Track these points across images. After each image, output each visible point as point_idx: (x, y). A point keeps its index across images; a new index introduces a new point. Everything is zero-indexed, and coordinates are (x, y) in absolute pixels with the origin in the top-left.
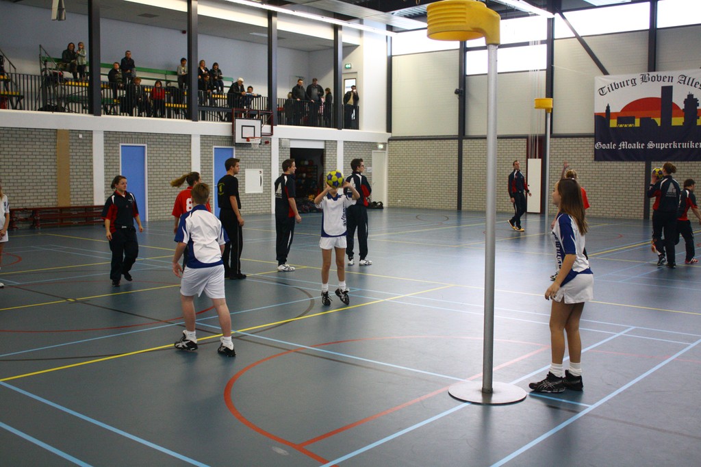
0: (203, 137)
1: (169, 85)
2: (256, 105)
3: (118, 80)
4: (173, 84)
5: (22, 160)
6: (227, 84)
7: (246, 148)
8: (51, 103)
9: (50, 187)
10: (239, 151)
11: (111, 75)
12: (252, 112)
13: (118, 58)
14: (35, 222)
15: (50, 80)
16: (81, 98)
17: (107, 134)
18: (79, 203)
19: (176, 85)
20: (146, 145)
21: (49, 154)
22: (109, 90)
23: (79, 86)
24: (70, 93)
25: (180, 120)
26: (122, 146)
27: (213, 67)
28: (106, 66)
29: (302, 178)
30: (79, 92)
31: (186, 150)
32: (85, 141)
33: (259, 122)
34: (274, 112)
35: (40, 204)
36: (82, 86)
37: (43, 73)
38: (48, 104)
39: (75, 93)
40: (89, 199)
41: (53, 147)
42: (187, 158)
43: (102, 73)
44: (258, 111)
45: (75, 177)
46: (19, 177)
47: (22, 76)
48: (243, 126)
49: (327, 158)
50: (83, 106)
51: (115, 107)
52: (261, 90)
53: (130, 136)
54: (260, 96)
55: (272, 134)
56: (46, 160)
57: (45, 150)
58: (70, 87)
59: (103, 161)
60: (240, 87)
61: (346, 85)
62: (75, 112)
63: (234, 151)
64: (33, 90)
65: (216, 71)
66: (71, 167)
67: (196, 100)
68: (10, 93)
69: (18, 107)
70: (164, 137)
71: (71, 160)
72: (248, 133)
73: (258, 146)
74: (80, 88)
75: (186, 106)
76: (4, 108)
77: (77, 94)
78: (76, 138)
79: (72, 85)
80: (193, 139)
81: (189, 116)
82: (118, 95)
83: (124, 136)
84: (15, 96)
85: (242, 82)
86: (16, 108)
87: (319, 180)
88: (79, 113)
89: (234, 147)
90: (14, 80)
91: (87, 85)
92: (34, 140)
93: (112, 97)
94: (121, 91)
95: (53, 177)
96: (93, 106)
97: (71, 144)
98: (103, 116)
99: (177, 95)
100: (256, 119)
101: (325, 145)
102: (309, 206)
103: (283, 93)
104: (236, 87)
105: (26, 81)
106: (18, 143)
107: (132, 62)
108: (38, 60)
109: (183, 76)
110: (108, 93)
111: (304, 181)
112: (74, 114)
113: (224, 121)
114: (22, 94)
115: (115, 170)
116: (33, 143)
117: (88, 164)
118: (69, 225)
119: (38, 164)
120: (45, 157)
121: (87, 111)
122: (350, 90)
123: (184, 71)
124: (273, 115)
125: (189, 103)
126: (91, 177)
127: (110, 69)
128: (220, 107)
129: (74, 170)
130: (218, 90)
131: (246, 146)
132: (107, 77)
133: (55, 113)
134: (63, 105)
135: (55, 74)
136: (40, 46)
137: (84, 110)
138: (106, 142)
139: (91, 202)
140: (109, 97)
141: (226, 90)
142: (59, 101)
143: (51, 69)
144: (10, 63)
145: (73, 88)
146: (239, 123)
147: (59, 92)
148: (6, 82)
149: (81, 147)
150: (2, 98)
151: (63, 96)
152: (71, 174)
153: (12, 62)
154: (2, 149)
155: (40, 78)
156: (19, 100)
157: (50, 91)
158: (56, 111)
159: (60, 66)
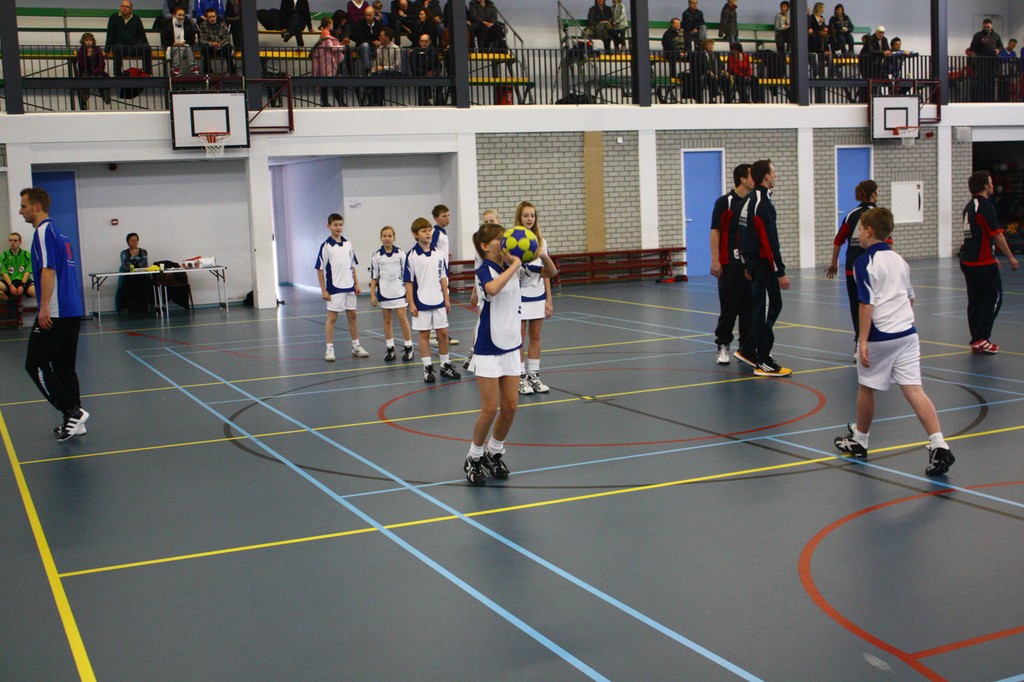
0: (817, 131)
1: (760, 48)
2: (909, 71)
3: (678, 47)
4: (767, 46)
5: (534, 182)
7: (891, 147)
8: (574, 90)
9: (575, 222)
10: (880, 152)
11: (666, 40)
12: (902, 84)
15: (574, 55)
16: (624, 80)
17: (661, 134)
18: (620, 246)
19: (773, 47)
21: (573, 170)
22: (662, 64)
23: (616, 61)
24: (603, 74)
25: (780, 106)
26: (685, 153)
27: (836, 13)
28: (658, 25)
31: (789, 154)
32: (626, 148)
33: (915, 100)
34: (943, 80)
35: (560, 249)
36: (621, 61)
37: (564, 44)
38: (571, 92)
39: (611, 73)
40: (635, 239)
41: (579, 159)
42: (790, 168)
43: (651, 36)
44: (914, 81)
45: (612, 205)
47: (531, 52)
48: (886, 109)
50: (623, 91)
51: (674, 91)
52: (917, 44)
53: (697, 136)
54: (917, 55)
55: (938, 120)
57: (566, 165)
58: (603, 64)
59: (655, 178)
60: (880, 42)
62: (612, 103)
63: (872, 152)
64: (548, 73)
65: (840, 18)
66: (606, 190)
67: (805, 70)
68: (515, 80)
69: (527, 101)
70: (752, 135)
71: (605, 179)
72: (896, 119)
73: (913, 141)
74: (619, 64)
75: (788, 82)
76: (507, 103)
77: (614, 74)
78: (614, 143)
79: (605, 61)
80: (800, 135)
81: (794, 96)
82: (678, 72)
83: (688, 136)
84: (523, 84)
86: (523, 103)
88: (617, 103)
89: (872, 146)
90: (520, 58)
91: (629, 57)
92: (550, 150)
93: (668, 74)
94: (683, 64)
95: (580, 207)
96: (638, 92)
97: (605, 154)
98: (653, 106)
99: (772, 63)
100: (910, 96)
103: (958, 46)
104: (875, 43)
105: (537, 59)
106: (528, 156)
107: (699, 14)
108: (557, 24)
109: (785, 31)
111: (998, 199)
112: (609, 106)
113: (853, 102)
114: (532, 81)
115: (674, 192)
116: (550, 155)
117: (632, 184)
118: (604, 281)
119: (556, 186)
120: (567, 176)
121: (630, 99)
123: (786, 24)
124: (943, 86)
125: (794, 76)
126: (637, 204)
127: (664, 31)
128: (846, 79)
129: (611, 195)
130: (844, 51)
131: (892, 142)
132: (660, 42)
133: (581, 106)
134: (593, 93)
135: (581, 45)
136: (559, 3)
137: (625, 99)
138: (659, 147)
139: (636, 245)
140: (663, 74)
141: (858, 49)
142: (587, 86)
143: (574, 37)
144: (515, 34)
145: (608, 64)
146: (879, 103)
147: (586, 73)
148: (509, 63)
149: (621, 158)
150: (504, 89)
151: (592, 78)
152: (607, 200)
153: (517, 32)
154: (504, 167)
155: (559, 52)
156: (528, 90)
157: (573, 72)
158: (583, 103)
159: (588, 32)
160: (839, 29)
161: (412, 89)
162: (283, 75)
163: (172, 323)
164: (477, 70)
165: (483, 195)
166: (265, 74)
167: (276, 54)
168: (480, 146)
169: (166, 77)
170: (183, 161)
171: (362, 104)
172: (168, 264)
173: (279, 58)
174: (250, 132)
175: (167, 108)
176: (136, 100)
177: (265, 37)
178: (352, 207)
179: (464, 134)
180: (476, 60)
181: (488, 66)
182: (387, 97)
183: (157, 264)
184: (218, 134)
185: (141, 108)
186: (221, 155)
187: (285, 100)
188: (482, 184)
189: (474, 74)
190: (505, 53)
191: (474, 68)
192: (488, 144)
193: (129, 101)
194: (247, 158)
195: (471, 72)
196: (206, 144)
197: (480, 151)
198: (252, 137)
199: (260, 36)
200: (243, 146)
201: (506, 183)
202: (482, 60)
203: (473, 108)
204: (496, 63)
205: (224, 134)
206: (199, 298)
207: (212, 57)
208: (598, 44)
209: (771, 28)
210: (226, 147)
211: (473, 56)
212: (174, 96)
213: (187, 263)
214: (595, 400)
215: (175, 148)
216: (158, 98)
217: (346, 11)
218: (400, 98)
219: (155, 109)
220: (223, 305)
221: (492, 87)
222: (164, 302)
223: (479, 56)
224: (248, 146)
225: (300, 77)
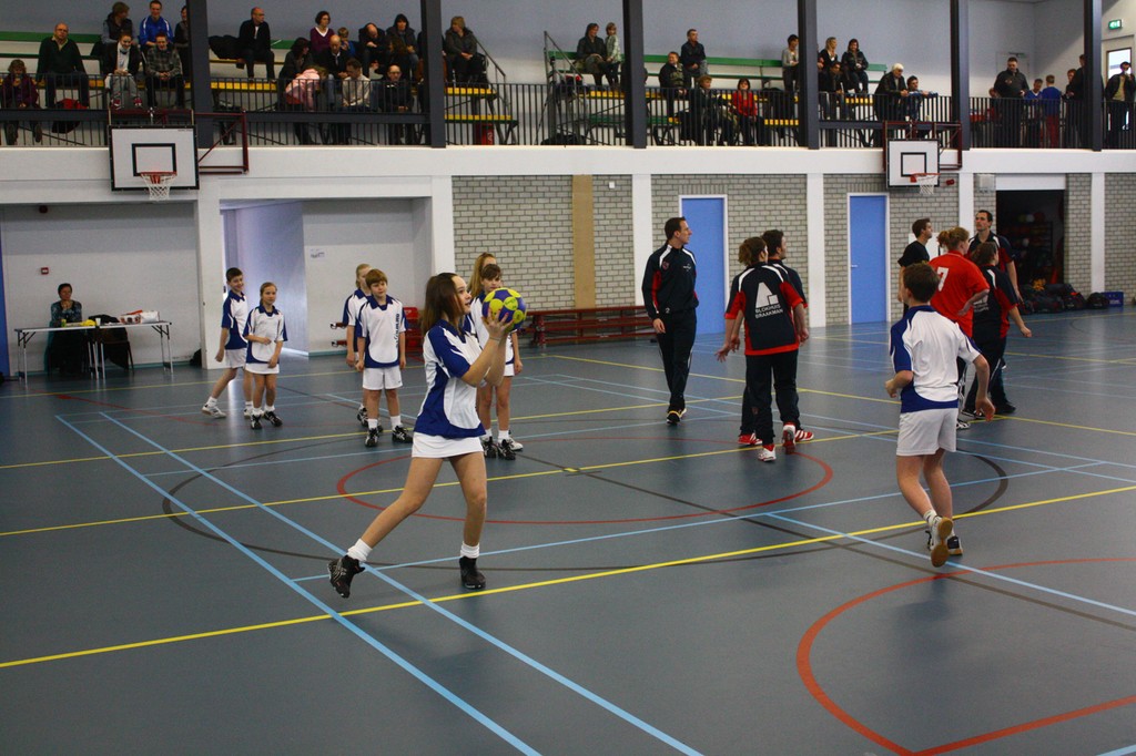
0: (828, 177)
1: (766, 85)
2: (927, 113)
3: (676, 83)
4: (774, 84)
6: (874, 76)
7: (909, 195)
8: (562, 130)
9: (562, 275)
10: (896, 200)
11: (664, 76)
12: (921, 127)
13: (675, 44)
14: (538, 335)
15: (562, 91)
16: (617, 119)
17: (656, 178)
18: (611, 301)
19: (780, 85)
20: (725, 196)
21: (559, 218)
22: (659, 102)
23: (608, 98)
24: (593, 112)
25: (787, 149)
26: (683, 199)
27: (849, 48)
28: (655, 59)
29: (1022, 247)
30: (608, 110)
31: (798, 202)
32: (619, 194)
33: (934, 145)
34: (964, 123)
35: (545, 305)
36: (613, 98)
37: (551, 79)
38: (559, 131)
39: (602, 111)
40: (628, 295)
41: (566, 206)
42: (799, 218)
43: (647, 72)
44: (933, 123)
45: (603, 257)
46: (512, 260)
47: (514, 87)
48: (903, 154)
49: (1071, 207)
50: (615, 131)
51: (671, 131)
53: (697, 182)
54: (936, 95)
55: (959, 166)
56: (554, 230)
57: (552, 212)
58: (593, 101)
60: (897, 81)
61: (1111, 63)
62: (603, 144)
63: (888, 200)
64: (533, 111)
65: (854, 54)
66: (596, 240)
67: (815, 111)
68: (496, 118)
69: (510, 141)
70: (757, 181)
71: (596, 228)
72: (916, 164)
73: (932, 189)
74: (611, 101)
75: (797, 123)
76: (487, 143)
77: (605, 113)
78: (605, 188)
79: (596, 98)
80: (809, 181)
81: (804, 139)
83: (687, 182)
84: (505, 122)
85: (900, 71)
86: (505, 143)
87: (1055, 251)
88: (609, 144)
89: (887, 194)
90: (502, 94)
91: (622, 95)
92: (534, 195)
94: (681, 102)
95: (567, 258)
96: (633, 132)
97: (596, 200)
98: (649, 147)
99: (778, 102)
100: (928, 140)
101: (1067, 182)
102: (1033, 300)
103: (980, 87)
104: (891, 81)
105: (520, 95)
106: (510, 201)
107: (701, 48)
108: (543, 57)
109: (793, 68)
110: (659, 107)
111: (1024, 253)
112: (599, 148)
113: (867, 146)
114: (515, 118)
116: (534, 201)
117: (625, 233)
118: (594, 341)
119: (541, 236)
120: (553, 224)
121: (623, 140)
122: (1119, 71)
123: (794, 59)
124: (965, 129)
125: (803, 117)
126: (630, 255)
127: (661, 65)
128: (860, 121)
129: (602, 245)
130: (857, 90)
131: (909, 190)
132: (657, 78)
133: (569, 147)
134: (582, 133)
135: (570, 80)
136: (546, 33)
137: (618, 139)
138: (655, 193)
139: (629, 300)
140: (659, 113)
141: (872, 89)
142: (576, 125)
143: (562, 72)
144: (497, 67)
145: (599, 101)
146: (896, 148)
147: (575, 111)
148: (490, 98)
149: (613, 205)
150: (484, 127)
151: (582, 117)
152: (597, 251)
153: (500, 65)
154: (484, 214)
155: (545, 88)
156: (511, 129)
157: (560, 110)
158: (572, 144)
159: (578, 66)
160: (852, 67)
161: (382, 126)
162: (236, 109)
163: (109, 385)
164: (454, 106)
165: (459, 244)
166: (217, 107)
167: (229, 86)
168: (457, 190)
169: (105, 110)
170: (122, 204)
171: (326, 143)
172: (105, 319)
173: (233, 91)
174: (200, 171)
175: (106, 145)
176: (70, 135)
177: (219, 67)
178: (313, 256)
179: (440, 177)
180: (453, 95)
181: (467, 102)
182: (354, 135)
183: (93, 318)
184: (163, 174)
185: (76, 144)
186: (167, 197)
187: (239, 137)
188: (458, 232)
189: (451, 110)
190: (486, 88)
191: (451, 104)
192: (464, 187)
193: (62, 136)
194: (196, 201)
195: (447, 109)
196: (149, 185)
197: (457, 196)
198: (201, 178)
199: (211, 64)
200: (192, 188)
201: (485, 231)
202: (460, 95)
203: (450, 148)
204: (475, 99)
205: (169, 174)
206: (139, 356)
207: (157, 87)
208: (588, 79)
209: (778, 64)
210: (172, 188)
211: (450, 90)
212: (114, 131)
213: (126, 318)
214: (579, 473)
215: (114, 189)
216: (95, 133)
217: (308, 38)
218: (368, 135)
219: (92, 145)
220: (167, 365)
221: (470, 126)
222: (100, 361)
223: (457, 91)
224: (197, 187)
225: (257, 112)
